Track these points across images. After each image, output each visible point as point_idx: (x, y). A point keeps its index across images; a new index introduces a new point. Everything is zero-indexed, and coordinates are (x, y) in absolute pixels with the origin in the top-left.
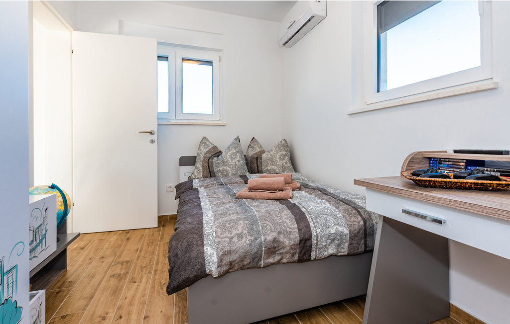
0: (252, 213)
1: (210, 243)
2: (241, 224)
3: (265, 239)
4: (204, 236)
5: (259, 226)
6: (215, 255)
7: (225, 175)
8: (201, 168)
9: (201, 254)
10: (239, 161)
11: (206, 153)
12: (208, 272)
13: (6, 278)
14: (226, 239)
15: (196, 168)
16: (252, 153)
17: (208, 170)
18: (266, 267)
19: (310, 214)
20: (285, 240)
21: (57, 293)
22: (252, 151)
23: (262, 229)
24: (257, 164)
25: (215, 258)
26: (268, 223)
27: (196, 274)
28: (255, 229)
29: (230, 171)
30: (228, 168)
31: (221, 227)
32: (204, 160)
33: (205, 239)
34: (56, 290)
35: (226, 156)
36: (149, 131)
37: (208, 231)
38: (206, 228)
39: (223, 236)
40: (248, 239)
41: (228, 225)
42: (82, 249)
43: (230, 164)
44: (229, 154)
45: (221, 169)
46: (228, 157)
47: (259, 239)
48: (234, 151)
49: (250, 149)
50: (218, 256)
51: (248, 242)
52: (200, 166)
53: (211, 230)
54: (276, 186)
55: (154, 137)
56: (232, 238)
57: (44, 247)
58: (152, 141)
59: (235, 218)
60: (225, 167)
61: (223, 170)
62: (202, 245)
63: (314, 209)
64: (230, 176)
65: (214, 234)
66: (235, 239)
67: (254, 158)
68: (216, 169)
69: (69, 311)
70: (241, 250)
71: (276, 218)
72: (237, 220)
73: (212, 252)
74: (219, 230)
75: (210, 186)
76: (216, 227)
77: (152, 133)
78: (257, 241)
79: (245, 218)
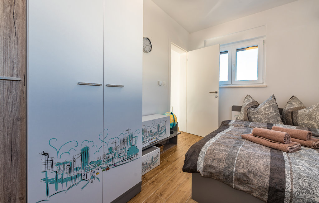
0: (236, 150)
1: (202, 157)
2: (223, 154)
3: (236, 171)
4: (201, 151)
5: (235, 160)
6: (202, 164)
7: (259, 121)
8: (243, 114)
9: (197, 160)
10: (272, 113)
11: (247, 105)
12: (197, 170)
13: (133, 139)
14: (211, 158)
15: (241, 114)
16: (288, 108)
17: (247, 116)
18: (236, 189)
19: (291, 171)
20: (254, 179)
21: (171, 152)
22: (289, 106)
23: (236, 163)
24: (292, 117)
25: (202, 165)
26: (243, 161)
27: (192, 168)
28: (231, 161)
29: (263, 119)
30: (261, 117)
31: (211, 150)
32: (245, 109)
33: (200, 153)
34: (171, 151)
35: (261, 108)
36: (215, 91)
37: (203, 150)
38: (204, 148)
39: (209, 156)
40: (224, 165)
41: (215, 151)
42: (186, 139)
43: (263, 114)
44: (263, 107)
45: (256, 116)
46: (262, 109)
47: (232, 168)
48: (268, 106)
49: (288, 105)
50: (203, 165)
51: (223, 166)
52: (242, 113)
53: (205, 150)
54: (276, 138)
55: (217, 95)
56: (214, 159)
57: (165, 134)
58: (216, 97)
59: (223, 149)
60: (259, 116)
61: (257, 117)
62: (198, 156)
63: (302, 169)
64: (263, 122)
65: (205, 153)
66: (216, 161)
67: (289, 112)
68: (252, 116)
69: (169, 160)
70: (218, 169)
71: (252, 161)
72: (223, 150)
73: (202, 161)
74: (209, 152)
75: (239, 126)
76: (208, 150)
77: (216, 92)
78: (230, 169)
79: (228, 151)
